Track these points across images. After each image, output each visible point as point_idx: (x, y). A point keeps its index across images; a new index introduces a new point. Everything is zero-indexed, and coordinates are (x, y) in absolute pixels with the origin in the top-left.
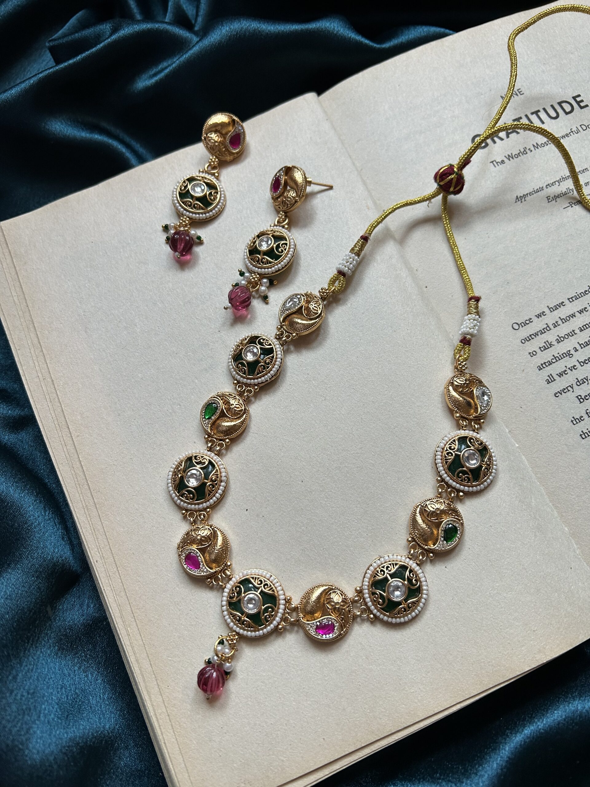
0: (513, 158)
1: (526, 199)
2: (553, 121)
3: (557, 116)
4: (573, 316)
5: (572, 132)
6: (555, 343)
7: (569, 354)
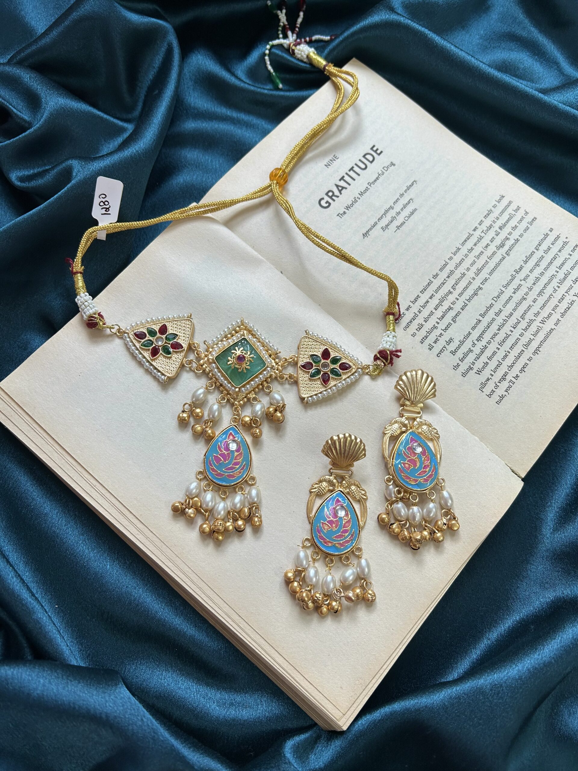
0: (350, 208)
1: (370, 233)
2: (365, 171)
3: (366, 167)
4: (427, 302)
5: (379, 175)
6: (424, 323)
7: (435, 327)
